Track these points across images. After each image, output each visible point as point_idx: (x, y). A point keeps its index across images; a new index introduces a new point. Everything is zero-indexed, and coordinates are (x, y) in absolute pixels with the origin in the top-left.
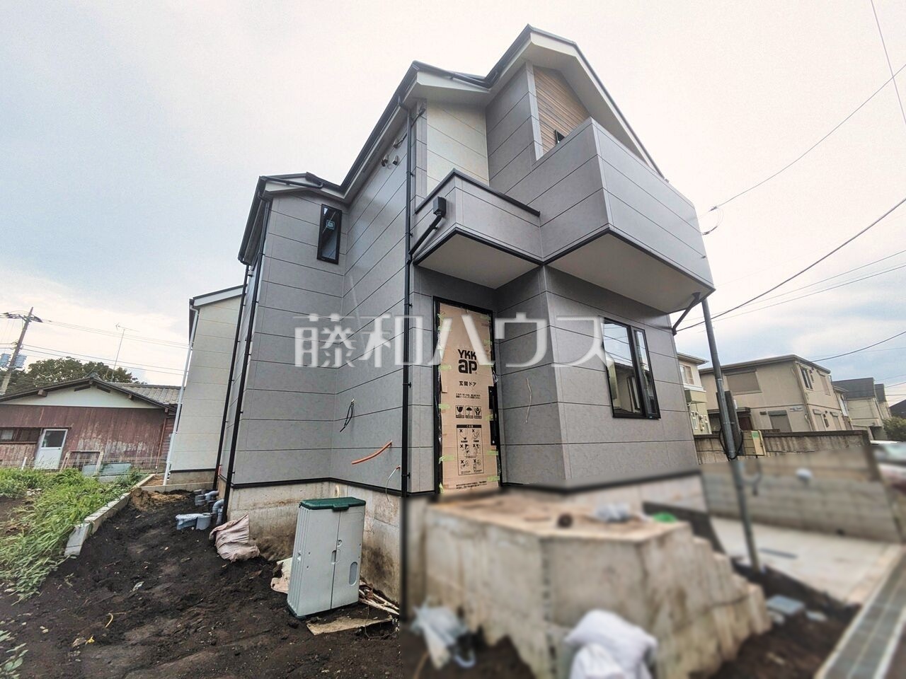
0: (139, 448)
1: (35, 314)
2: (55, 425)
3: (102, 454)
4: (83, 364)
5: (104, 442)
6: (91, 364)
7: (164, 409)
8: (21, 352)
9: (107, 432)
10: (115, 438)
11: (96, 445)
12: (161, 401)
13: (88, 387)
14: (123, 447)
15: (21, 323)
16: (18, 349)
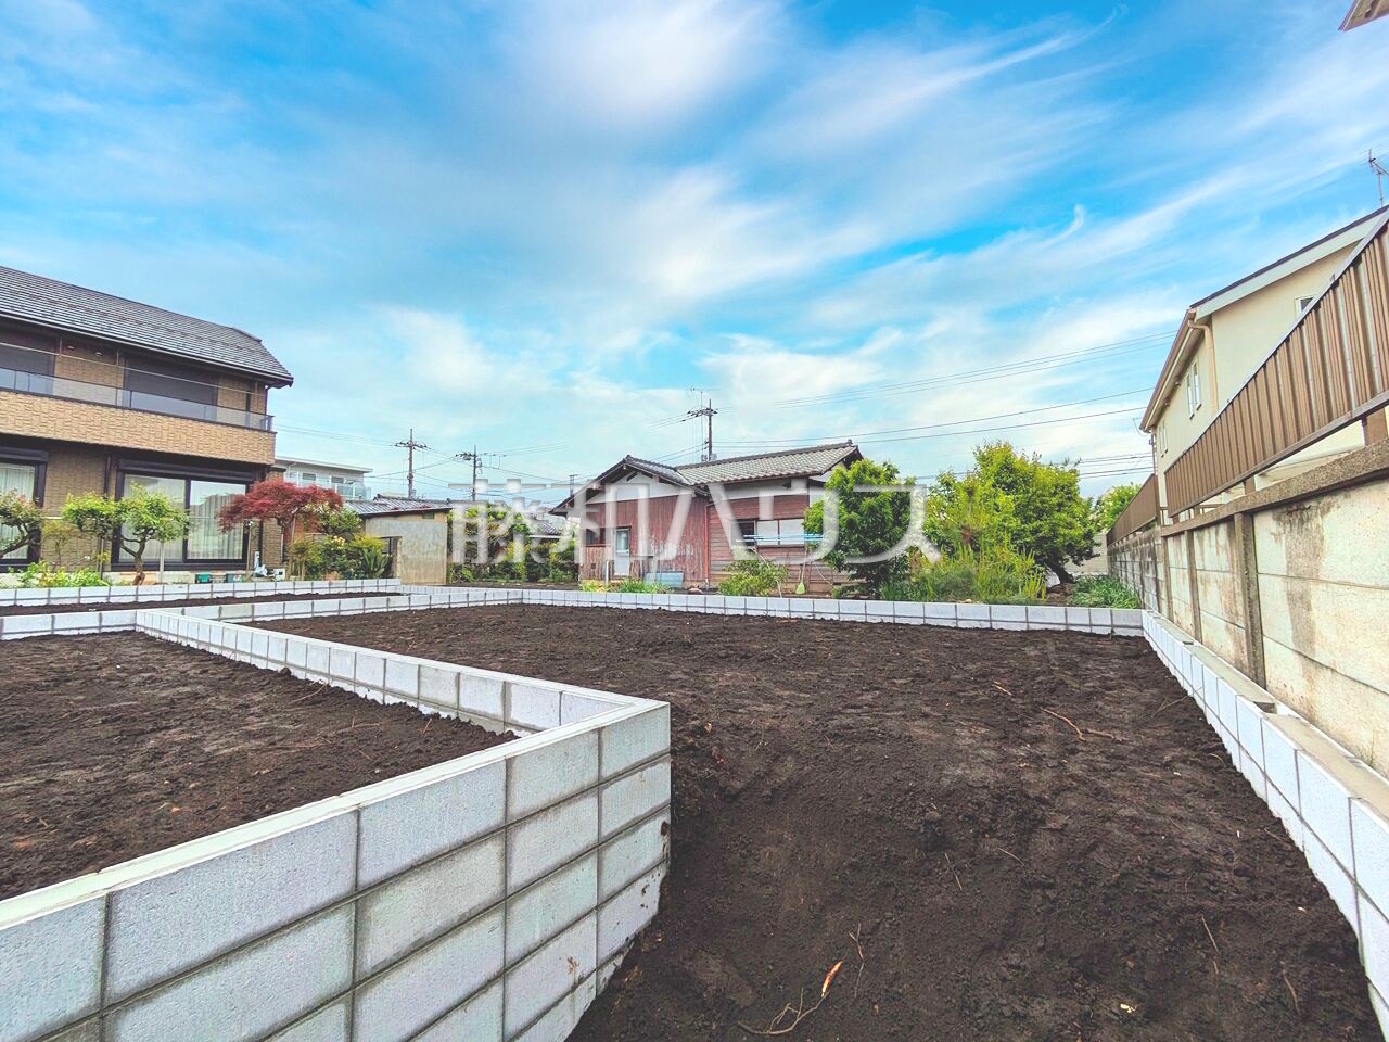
12: (689, 481)
16: (710, 448)
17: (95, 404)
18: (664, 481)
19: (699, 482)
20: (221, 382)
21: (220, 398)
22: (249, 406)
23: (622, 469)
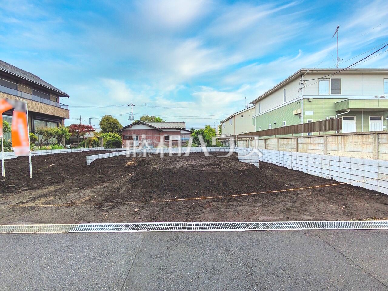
1: (133, 104)
7: (157, 129)
8: (133, 115)
12: (156, 127)
13: (140, 124)
15: (131, 106)
16: (132, 114)
18: (150, 126)
19: (159, 127)
20: (51, 94)
21: (51, 98)
22: (57, 101)
23: (138, 123)
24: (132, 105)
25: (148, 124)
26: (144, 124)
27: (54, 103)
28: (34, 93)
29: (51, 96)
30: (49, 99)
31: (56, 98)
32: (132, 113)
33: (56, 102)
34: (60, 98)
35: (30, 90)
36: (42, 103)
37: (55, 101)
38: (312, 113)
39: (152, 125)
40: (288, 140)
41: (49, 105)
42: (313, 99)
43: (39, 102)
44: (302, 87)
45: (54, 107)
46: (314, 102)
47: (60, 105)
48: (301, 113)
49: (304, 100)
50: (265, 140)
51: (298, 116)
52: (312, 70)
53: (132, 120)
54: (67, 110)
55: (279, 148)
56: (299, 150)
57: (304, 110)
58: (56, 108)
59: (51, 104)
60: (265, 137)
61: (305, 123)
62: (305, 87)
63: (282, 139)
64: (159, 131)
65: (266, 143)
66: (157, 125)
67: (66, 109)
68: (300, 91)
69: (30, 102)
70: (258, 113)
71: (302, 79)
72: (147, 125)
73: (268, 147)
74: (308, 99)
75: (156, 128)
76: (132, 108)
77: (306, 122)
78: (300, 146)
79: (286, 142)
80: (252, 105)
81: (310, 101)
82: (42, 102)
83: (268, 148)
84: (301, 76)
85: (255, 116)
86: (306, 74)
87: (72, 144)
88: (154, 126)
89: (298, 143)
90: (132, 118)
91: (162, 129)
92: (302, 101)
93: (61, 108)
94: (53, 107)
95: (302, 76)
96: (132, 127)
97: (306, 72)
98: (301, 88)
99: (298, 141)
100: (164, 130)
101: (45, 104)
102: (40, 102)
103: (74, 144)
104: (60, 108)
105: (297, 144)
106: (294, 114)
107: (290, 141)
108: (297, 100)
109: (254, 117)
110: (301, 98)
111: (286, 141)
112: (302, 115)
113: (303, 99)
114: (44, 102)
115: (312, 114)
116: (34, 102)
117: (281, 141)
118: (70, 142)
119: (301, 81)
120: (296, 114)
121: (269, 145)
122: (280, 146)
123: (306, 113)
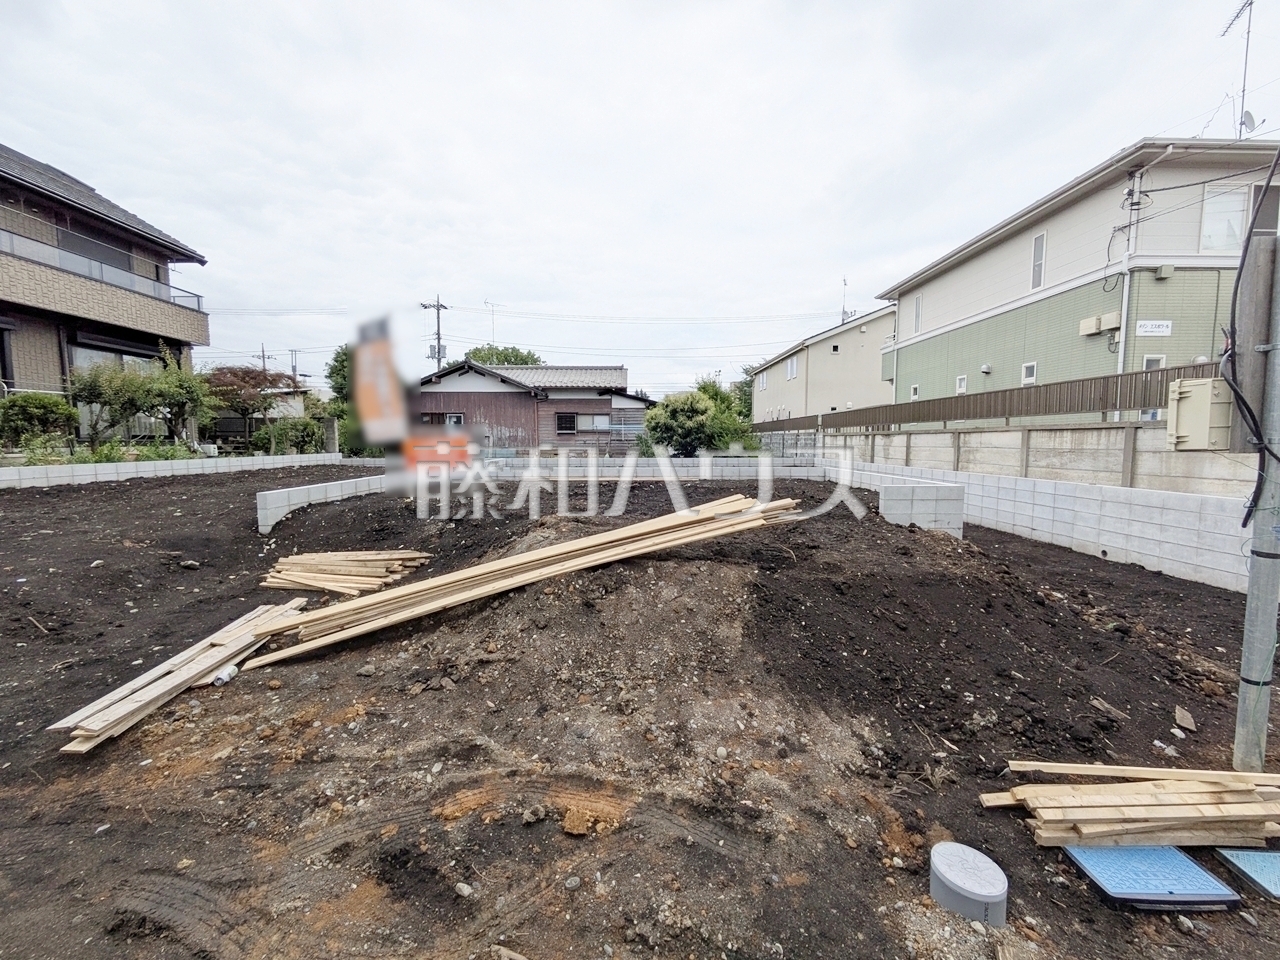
0: (520, 434)
2: (453, 411)
3: (491, 439)
4: (500, 349)
5: (491, 426)
6: (506, 349)
7: (530, 393)
8: (442, 342)
9: (491, 416)
10: (499, 423)
11: (486, 430)
12: (527, 384)
13: (467, 372)
14: (506, 433)
16: (439, 339)
17: (80, 276)
18: (504, 381)
19: (537, 385)
20: (134, 250)
21: (135, 267)
22: (159, 277)
23: (463, 367)
24: (439, 307)
25: (498, 372)
26: (481, 373)
27: (146, 286)
28: (64, 244)
29: (137, 258)
30: (129, 269)
31: (157, 266)
32: (438, 334)
33: (158, 279)
34: (171, 265)
35: (48, 228)
36: (96, 281)
37: (153, 276)
38: (1164, 328)
39: (510, 376)
40: (1077, 435)
41: (126, 290)
42: (1177, 269)
43: (86, 277)
44: (1134, 219)
45: (146, 300)
46: (1177, 284)
47: (174, 292)
48: (1118, 329)
49: (1136, 274)
50: (957, 434)
51: (1104, 341)
52: (1187, 148)
53: (439, 361)
54: (198, 311)
55: (1027, 466)
56: (1141, 479)
57: (1133, 316)
58: (154, 302)
59: (137, 289)
60: (952, 425)
61: (1136, 370)
62: (1145, 219)
63: (1046, 434)
64: (536, 396)
65: (959, 448)
66: (529, 378)
67: (193, 310)
68: (1121, 237)
69: (50, 278)
70: (909, 334)
71: (1137, 184)
72: (494, 375)
73: (968, 461)
74: (1154, 270)
75: (524, 387)
76: (438, 317)
77: (1138, 366)
78: (1146, 464)
79: (1067, 446)
80: (886, 303)
81: (1161, 279)
82: (96, 275)
83: (971, 466)
84: (1131, 175)
85: (896, 344)
86: (1155, 166)
87: (225, 441)
88: (518, 380)
89: (1135, 450)
90: (438, 352)
91: (545, 390)
92: (1127, 278)
93: (176, 305)
94: (141, 298)
95: (1138, 175)
96: (439, 383)
97: (1161, 154)
98: (1126, 223)
99: (1135, 440)
100: (552, 396)
101: (112, 285)
102: (91, 279)
103: (233, 442)
104: (172, 304)
105: (1133, 453)
106: (1082, 333)
107: (1091, 440)
108: (1101, 275)
109: (891, 349)
110: (1124, 268)
111: (1067, 440)
112: (1120, 336)
113: (1132, 271)
114: (105, 280)
115: (1167, 332)
116: (66, 276)
117: (1037, 439)
118: (216, 431)
119: (1131, 193)
120: (1094, 331)
121: (978, 456)
122: (1031, 459)
123: (1144, 328)
